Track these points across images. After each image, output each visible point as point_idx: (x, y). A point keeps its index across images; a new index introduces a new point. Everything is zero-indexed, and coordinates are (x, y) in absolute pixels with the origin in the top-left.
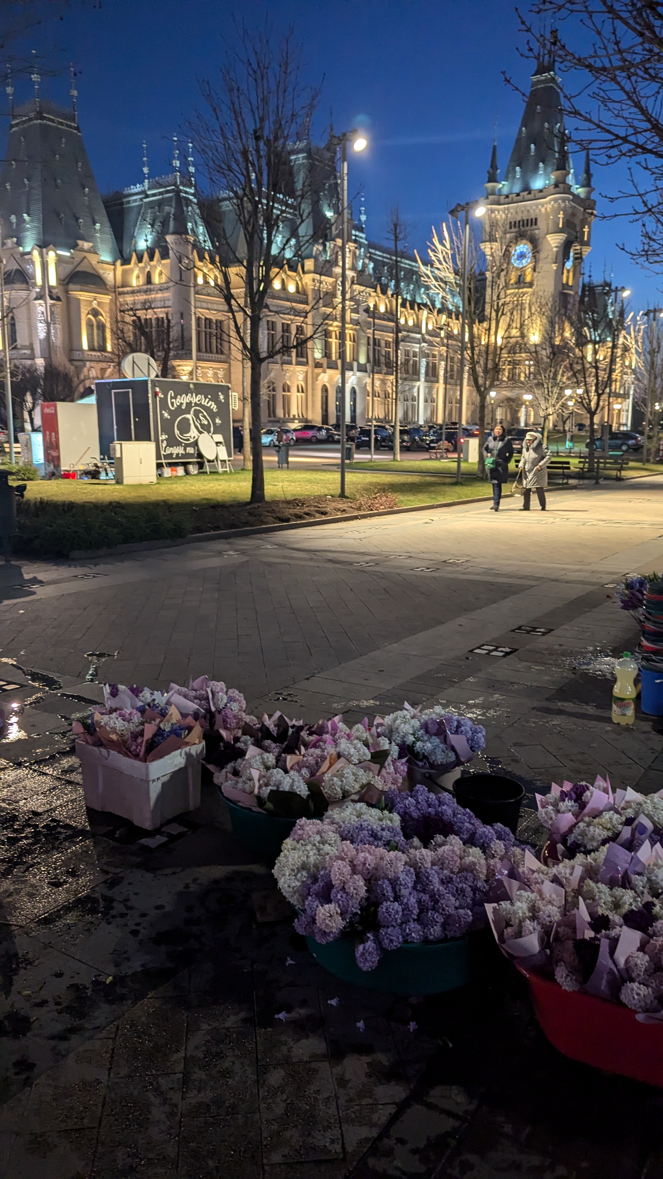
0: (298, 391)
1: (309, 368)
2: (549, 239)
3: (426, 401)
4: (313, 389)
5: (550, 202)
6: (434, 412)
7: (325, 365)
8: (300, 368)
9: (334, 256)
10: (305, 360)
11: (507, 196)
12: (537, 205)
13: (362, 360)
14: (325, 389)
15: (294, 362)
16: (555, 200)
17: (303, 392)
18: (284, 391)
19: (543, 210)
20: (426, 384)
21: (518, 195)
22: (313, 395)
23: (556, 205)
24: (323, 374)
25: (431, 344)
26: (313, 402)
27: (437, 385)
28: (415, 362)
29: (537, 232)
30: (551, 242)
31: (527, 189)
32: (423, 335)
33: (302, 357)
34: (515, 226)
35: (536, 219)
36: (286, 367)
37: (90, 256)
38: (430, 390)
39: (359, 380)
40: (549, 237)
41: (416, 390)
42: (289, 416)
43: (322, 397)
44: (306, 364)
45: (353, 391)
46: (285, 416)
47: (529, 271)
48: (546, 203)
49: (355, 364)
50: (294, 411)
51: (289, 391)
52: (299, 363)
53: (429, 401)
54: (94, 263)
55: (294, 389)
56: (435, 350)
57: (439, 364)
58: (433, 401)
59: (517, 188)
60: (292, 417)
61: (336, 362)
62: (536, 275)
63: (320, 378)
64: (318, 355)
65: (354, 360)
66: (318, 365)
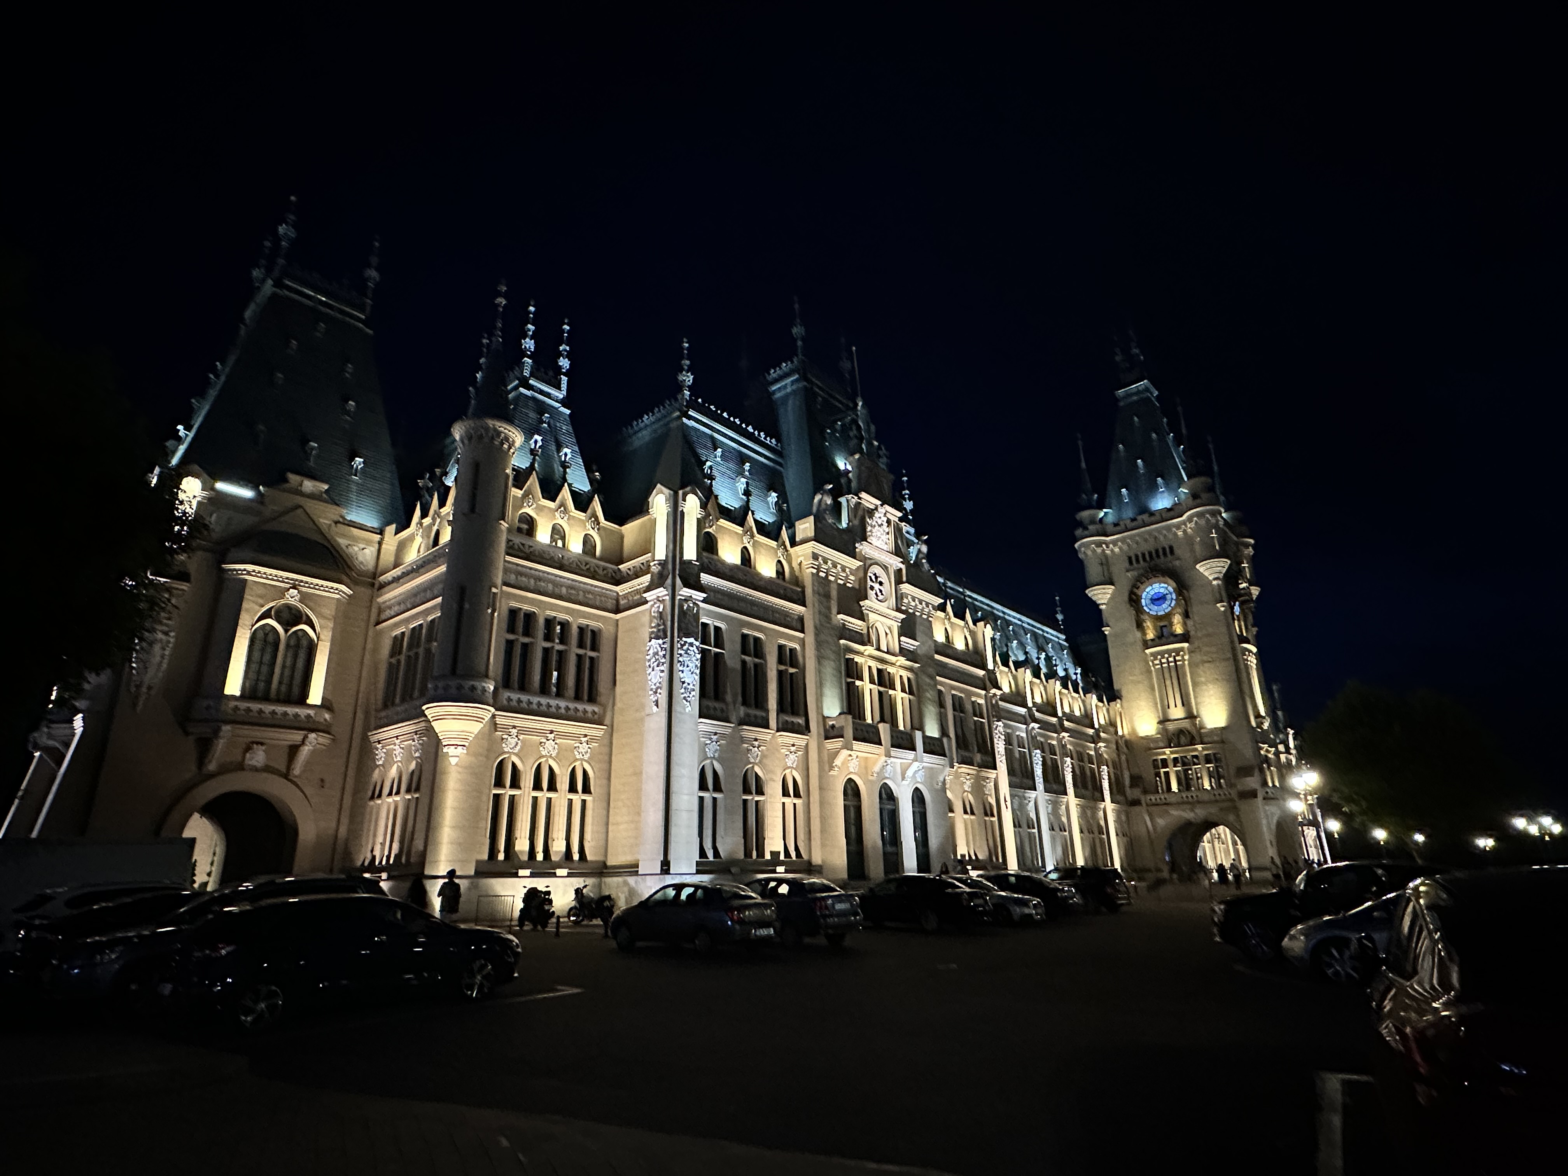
0: (786, 793)
1: (813, 739)
2: (1201, 570)
3: (1052, 829)
4: (821, 788)
5: (1190, 519)
6: (1068, 848)
7: (849, 732)
8: (788, 738)
9: (856, 522)
10: (801, 721)
11: (1116, 525)
12: (1168, 528)
13: (932, 730)
14: (852, 791)
15: (773, 723)
16: (1200, 515)
17: (797, 795)
18: (747, 790)
19: (1180, 533)
20: (1047, 796)
21: (1133, 520)
22: (822, 803)
23: (1202, 522)
24: (845, 753)
25: (1045, 726)
26: (823, 819)
27: (1064, 799)
28: (1022, 754)
29: (1177, 563)
30: (1206, 574)
31: (1144, 510)
32: (1029, 709)
33: (795, 713)
34: (1138, 561)
35: (1171, 548)
36: (750, 732)
37: (315, 507)
38: (1055, 805)
39: (931, 774)
40: (1201, 567)
41: (1031, 805)
42: (761, 854)
43: (846, 808)
44: (805, 730)
45: (918, 798)
46: (747, 854)
47: (1177, 619)
48: (1184, 523)
49: (918, 736)
50: (774, 843)
51: (760, 792)
52: (783, 727)
53: (1057, 828)
54: (324, 522)
55: (773, 789)
56: (1052, 738)
57: (1063, 763)
58: (1062, 829)
59: (1129, 513)
60: (768, 856)
61: (875, 729)
62: (1190, 623)
63: (838, 762)
64: (832, 707)
65: (913, 728)
66: (831, 733)
